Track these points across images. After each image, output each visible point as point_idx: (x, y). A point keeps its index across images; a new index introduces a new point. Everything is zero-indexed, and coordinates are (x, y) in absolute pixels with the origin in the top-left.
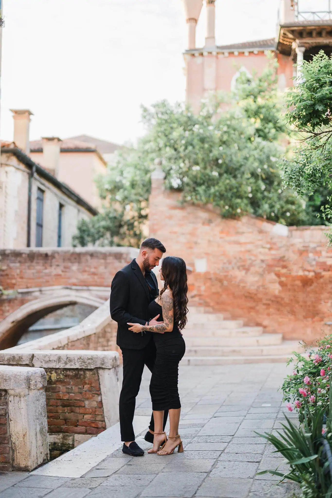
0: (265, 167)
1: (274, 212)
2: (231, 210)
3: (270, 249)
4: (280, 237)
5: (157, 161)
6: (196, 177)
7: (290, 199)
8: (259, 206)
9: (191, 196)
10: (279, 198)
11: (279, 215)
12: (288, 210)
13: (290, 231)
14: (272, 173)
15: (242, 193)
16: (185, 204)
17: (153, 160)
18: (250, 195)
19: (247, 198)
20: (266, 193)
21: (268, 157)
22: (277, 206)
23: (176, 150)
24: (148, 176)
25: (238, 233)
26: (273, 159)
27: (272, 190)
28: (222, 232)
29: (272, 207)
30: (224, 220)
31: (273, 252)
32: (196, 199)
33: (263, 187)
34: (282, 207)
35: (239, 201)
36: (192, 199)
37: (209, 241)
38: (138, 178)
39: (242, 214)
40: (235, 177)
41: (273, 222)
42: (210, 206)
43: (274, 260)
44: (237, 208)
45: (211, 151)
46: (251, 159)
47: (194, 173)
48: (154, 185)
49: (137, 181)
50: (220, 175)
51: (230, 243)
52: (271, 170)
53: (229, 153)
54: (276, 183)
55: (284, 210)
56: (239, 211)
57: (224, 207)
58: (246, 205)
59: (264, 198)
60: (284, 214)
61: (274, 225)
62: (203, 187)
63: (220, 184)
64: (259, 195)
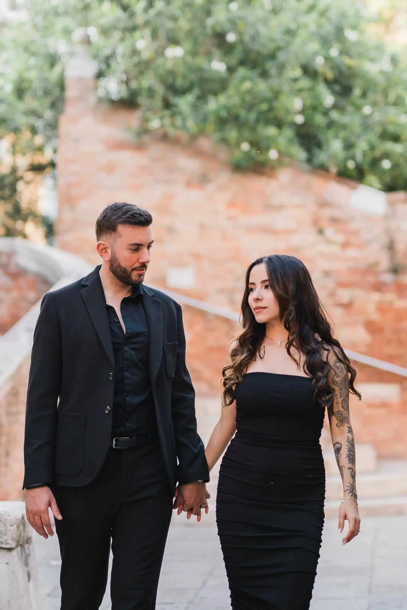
0: (334, 52)
1: (353, 158)
2: (254, 152)
3: (345, 245)
4: (368, 218)
5: (78, 34)
6: (172, 73)
7: (391, 129)
8: (319, 145)
9: (162, 118)
10: (366, 126)
11: (366, 166)
12: (386, 155)
13: (391, 204)
14: (350, 68)
15: (281, 114)
16: (146, 138)
17: (67, 32)
18: (300, 119)
19: (293, 124)
20: (335, 115)
21: (339, 31)
22: (362, 146)
23: (125, 8)
24: (57, 69)
25: (269, 207)
26: (351, 35)
27: (350, 108)
28: (232, 204)
29: (349, 146)
30: (238, 177)
31: (352, 253)
32: (173, 125)
33: (329, 100)
34: (372, 148)
35: (272, 131)
36: (163, 126)
37: (202, 226)
38: (33, 75)
39: (280, 162)
40: (264, 75)
41: (352, 183)
42: (205, 144)
43: (353, 271)
44: (268, 149)
45: (208, 13)
46: (302, 34)
47: (169, 65)
48: (71, 93)
49: (30, 81)
50: (231, 70)
51: (251, 230)
52: (347, 61)
53: (251, 19)
54: (357, 92)
55: (377, 153)
56: (273, 154)
57: (238, 144)
58: (290, 141)
59: (331, 124)
60: (375, 163)
61: (354, 188)
62: (190, 98)
63: (231, 91)
64: (319, 119)
